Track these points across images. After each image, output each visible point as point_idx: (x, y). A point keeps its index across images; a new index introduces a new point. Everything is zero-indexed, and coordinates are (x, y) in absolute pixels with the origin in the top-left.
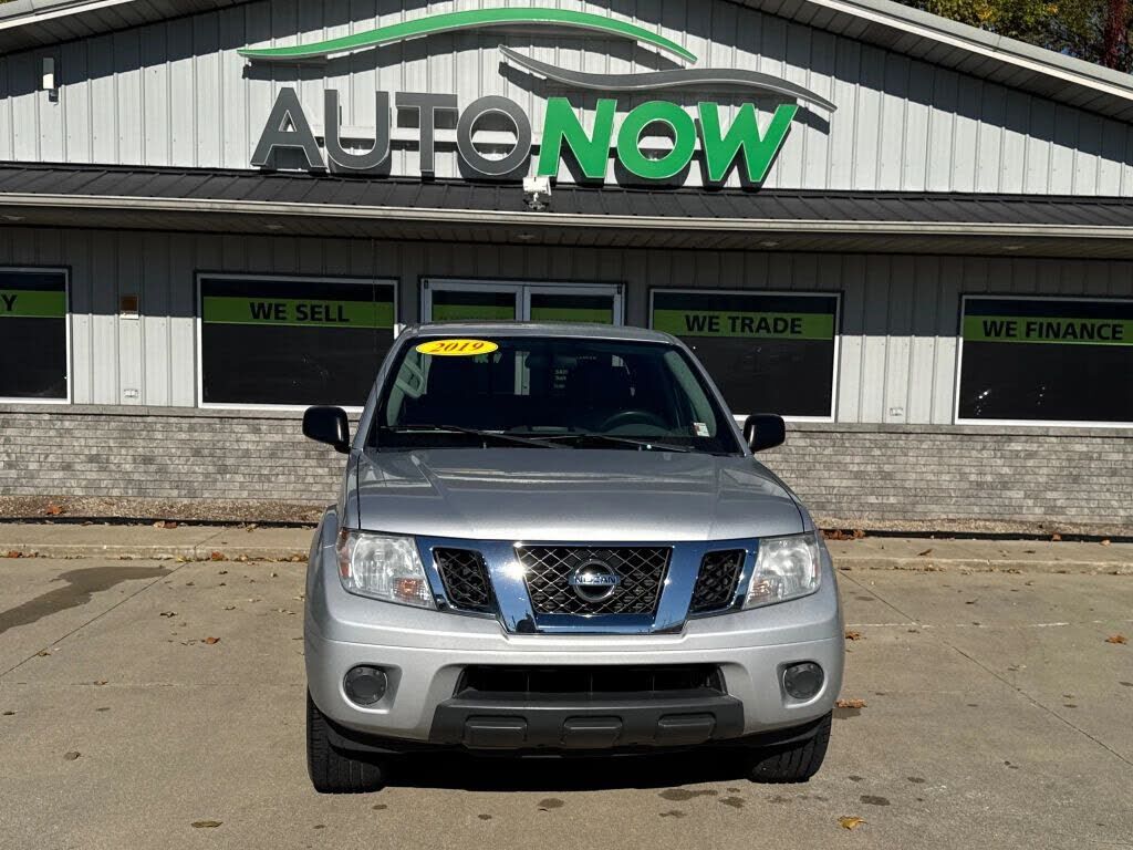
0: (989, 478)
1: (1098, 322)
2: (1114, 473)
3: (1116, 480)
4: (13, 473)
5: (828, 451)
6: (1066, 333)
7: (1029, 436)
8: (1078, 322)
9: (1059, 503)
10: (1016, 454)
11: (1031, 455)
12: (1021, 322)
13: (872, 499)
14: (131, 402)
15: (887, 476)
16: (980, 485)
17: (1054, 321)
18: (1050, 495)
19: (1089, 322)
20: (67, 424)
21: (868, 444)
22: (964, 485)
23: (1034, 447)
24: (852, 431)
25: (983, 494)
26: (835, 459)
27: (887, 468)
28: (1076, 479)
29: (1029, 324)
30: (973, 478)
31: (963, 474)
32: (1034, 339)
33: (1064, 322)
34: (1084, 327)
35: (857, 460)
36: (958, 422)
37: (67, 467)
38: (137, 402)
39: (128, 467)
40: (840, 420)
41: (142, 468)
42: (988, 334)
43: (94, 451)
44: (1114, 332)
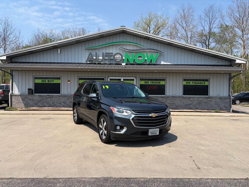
0: (188, 104)
1: (202, 82)
2: (205, 103)
3: (205, 104)
4: (53, 104)
5: (165, 100)
6: (197, 83)
7: (193, 98)
8: (199, 82)
9: (198, 107)
10: (191, 100)
11: (193, 100)
12: (191, 82)
13: (171, 107)
14: (69, 94)
15: (173, 103)
16: (186, 105)
17: (196, 82)
18: (196, 106)
19: (201, 82)
20: (60, 97)
21: (170, 99)
22: (184, 105)
23: (194, 99)
24: (168, 97)
25: (187, 106)
26: (166, 101)
27: (173, 102)
28: (200, 104)
29: (192, 82)
30: (185, 104)
31: (184, 103)
32: (193, 84)
33: (197, 82)
34: (200, 82)
35: (169, 101)
36: (183, 96)
37: (60, 103)
38: (70, 94)
39: (68, 103)
40: (167, 95)
41: (70, 103)
42: (187, 84)
43: (64, 101)
44: (204, 83)
